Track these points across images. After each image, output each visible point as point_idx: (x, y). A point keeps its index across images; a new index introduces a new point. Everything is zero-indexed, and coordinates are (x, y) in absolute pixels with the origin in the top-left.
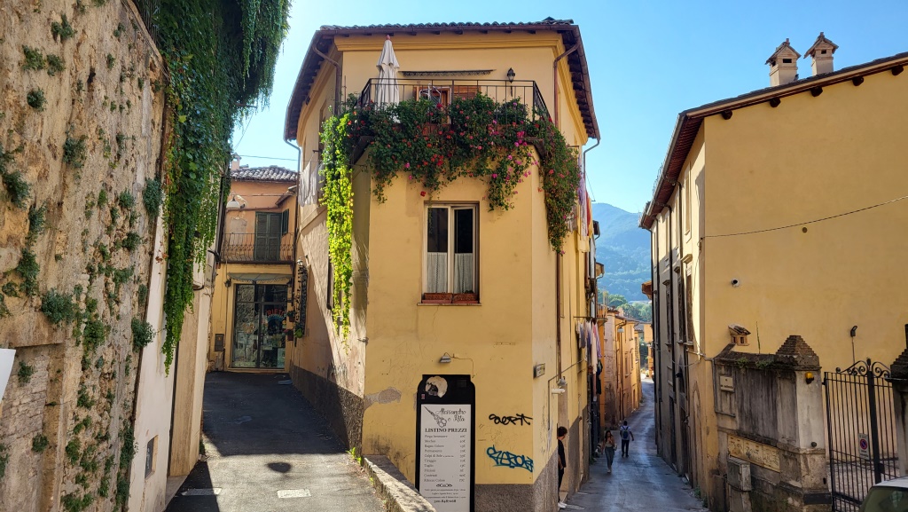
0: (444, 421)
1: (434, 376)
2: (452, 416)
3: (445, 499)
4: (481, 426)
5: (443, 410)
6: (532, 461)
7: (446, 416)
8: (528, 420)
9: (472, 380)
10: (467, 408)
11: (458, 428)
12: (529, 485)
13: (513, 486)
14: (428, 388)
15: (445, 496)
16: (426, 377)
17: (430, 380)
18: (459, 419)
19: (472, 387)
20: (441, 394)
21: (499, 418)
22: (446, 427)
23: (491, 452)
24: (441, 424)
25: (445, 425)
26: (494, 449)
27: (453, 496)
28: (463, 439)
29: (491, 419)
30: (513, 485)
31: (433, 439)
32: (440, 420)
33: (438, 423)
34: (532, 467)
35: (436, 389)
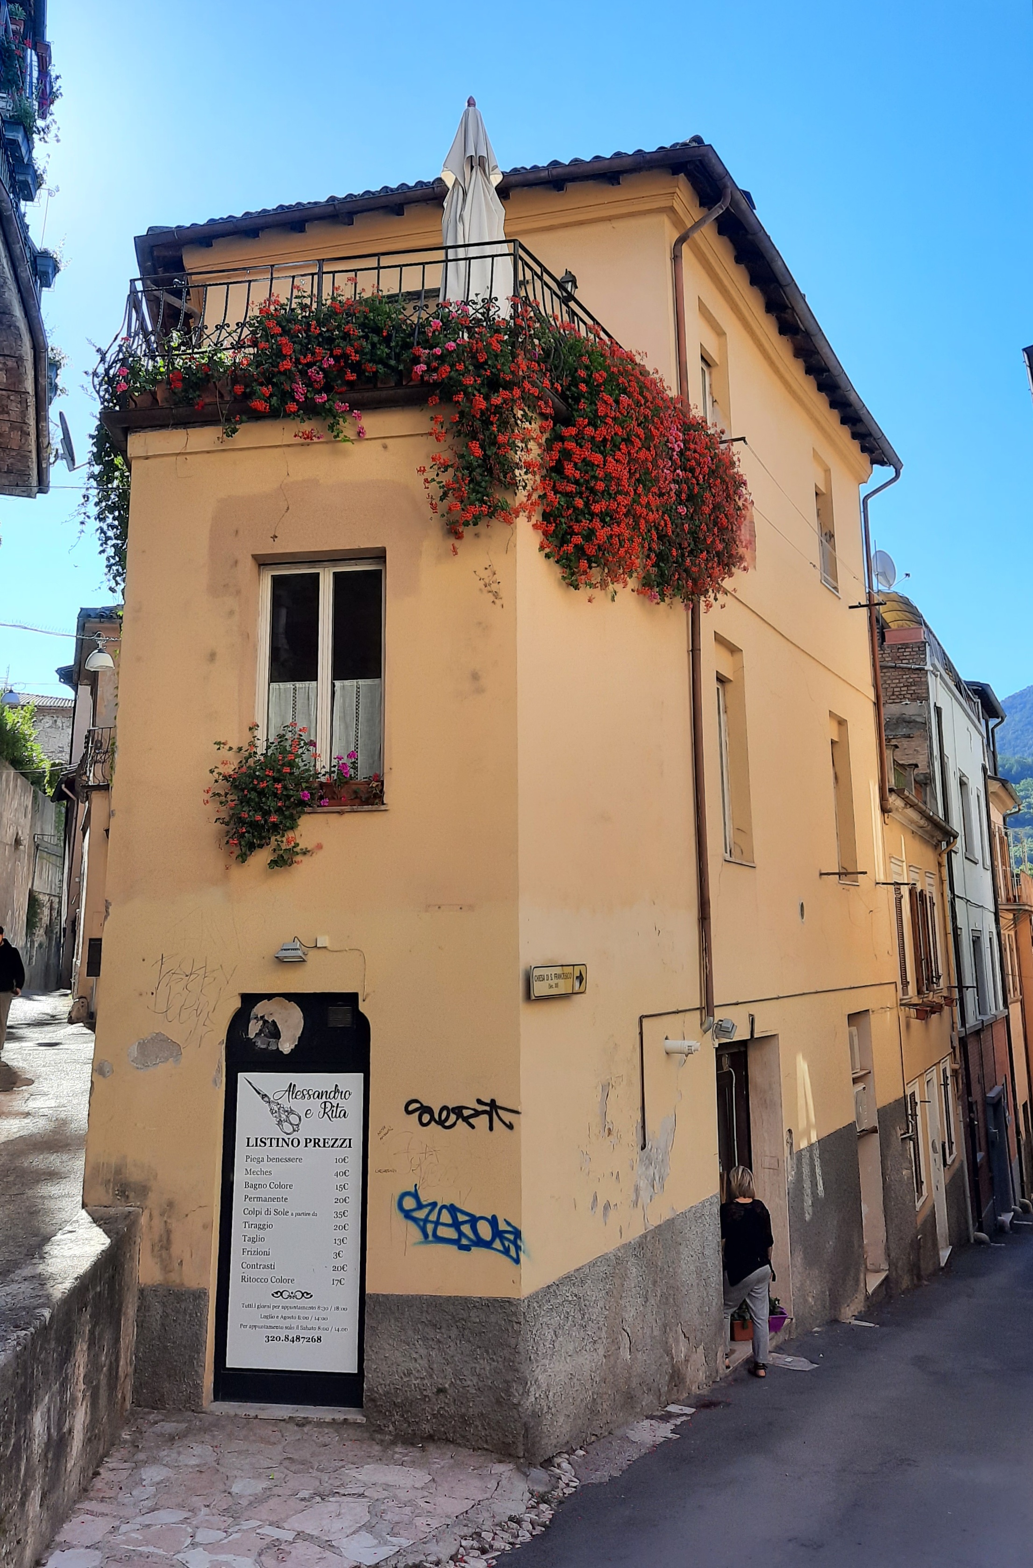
0: (294, 1119)
1: (269, 997)
2: (316, 1105)
3: (292, 1334)
4: (385, 1132)
5: (292, 1087)
6: (517, 1234)
7: (298, 1105)
8: (507, 1117)
9: (363, 1007)
10: (352, 1081)
11: (330, 1136)
12: (509, 1302)
13: (465, 1303)
14: (254, 1028)
15: (294, 1323)
16: (249, 1000)
17: (260, 1009)
18: (333, 1112)
19: (362, 1026)
20: (286, 1047)
21: (429, 1110)
22: (301, 1135)
23: (409, 1203)
24: (288, 1127)
25: (296, 1128)
26: (415, 1196)
27: (316, 1324)
28: (342, 1167)
29: (409, 1113)
30: (466, 1299)
31: (265, 1166)
32: (283, 1115)
33: (280, 1122)
34: (518, 1248)
35: (275, 1033)
